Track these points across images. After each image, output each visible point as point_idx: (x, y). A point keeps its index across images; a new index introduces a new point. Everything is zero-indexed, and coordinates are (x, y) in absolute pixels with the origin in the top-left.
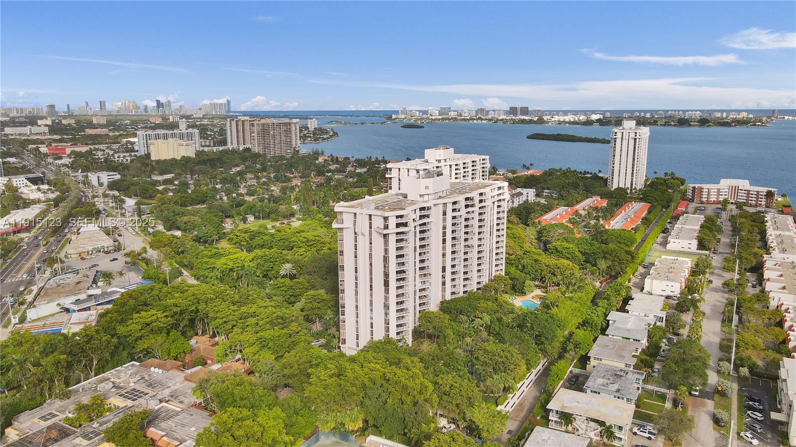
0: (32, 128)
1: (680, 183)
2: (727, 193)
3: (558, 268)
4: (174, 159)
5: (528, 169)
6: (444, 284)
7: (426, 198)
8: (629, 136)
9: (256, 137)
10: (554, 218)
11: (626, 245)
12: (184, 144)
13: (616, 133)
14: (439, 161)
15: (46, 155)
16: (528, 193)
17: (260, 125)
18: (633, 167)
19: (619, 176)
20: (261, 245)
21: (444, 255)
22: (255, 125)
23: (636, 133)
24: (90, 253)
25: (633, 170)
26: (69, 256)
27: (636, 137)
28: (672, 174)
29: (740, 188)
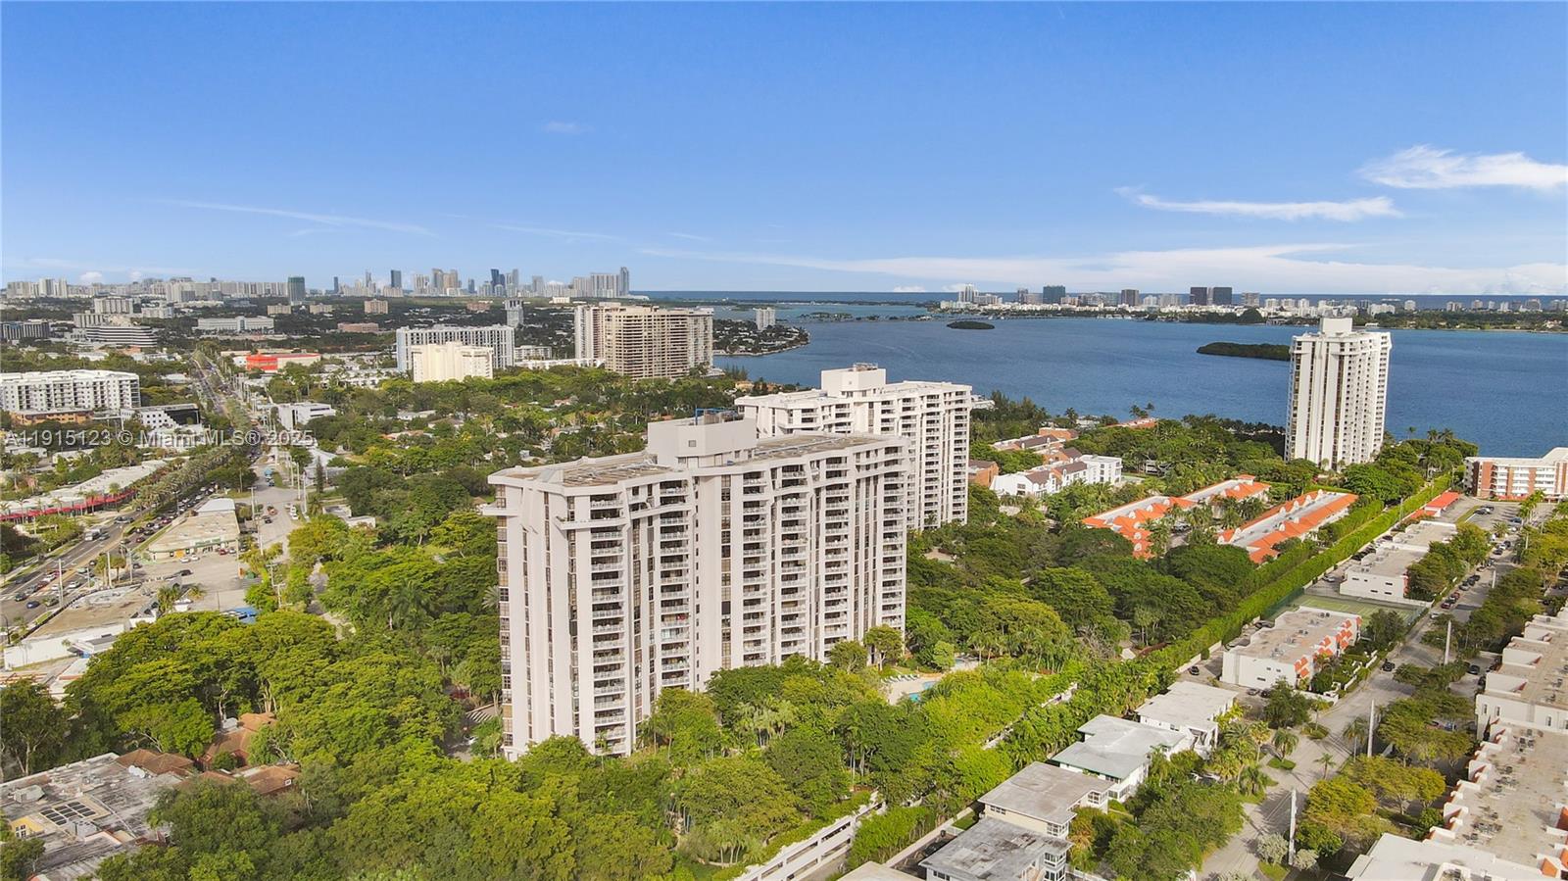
0: (246, 320)
1: (1459, 453)
2: (1554, 479)
3: (1016, 619)
4: (452, 382)
5: (1144, 416)
6: (727, 636)
7: (692, 463)
8: (1328, 350)
9: (614, 342)
10: (1119, 520)
11: (1222, 579)
12: (472, 354)
13: (1300, 343)
14: (850, 394)
15: (242, 370)
16: (1102, 466)
17: (622, 319)
18: (1337, 417)
19: (1307, 434)
20: (483, 548)
21: (726, 579)
22: (614, 318)
23: (1342, 344)
24: (192, 551)
25: (1337, 424)
26: (152, 555)
27: (1343, 353)
28: (1447, 433)
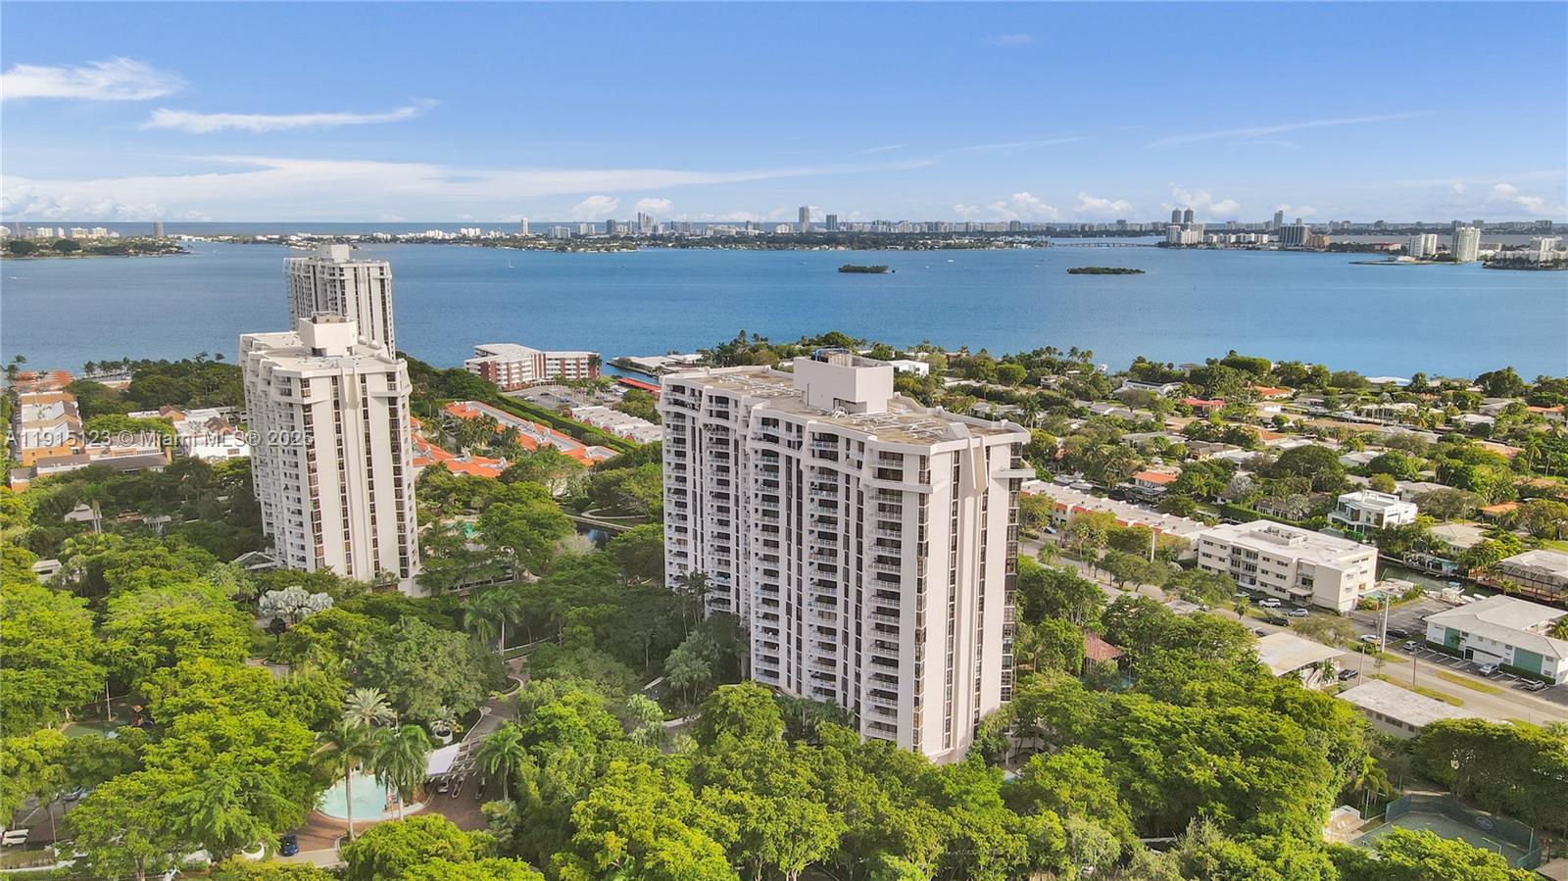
2: (530, 368)
23: (382, 269)
29: (547, 357)
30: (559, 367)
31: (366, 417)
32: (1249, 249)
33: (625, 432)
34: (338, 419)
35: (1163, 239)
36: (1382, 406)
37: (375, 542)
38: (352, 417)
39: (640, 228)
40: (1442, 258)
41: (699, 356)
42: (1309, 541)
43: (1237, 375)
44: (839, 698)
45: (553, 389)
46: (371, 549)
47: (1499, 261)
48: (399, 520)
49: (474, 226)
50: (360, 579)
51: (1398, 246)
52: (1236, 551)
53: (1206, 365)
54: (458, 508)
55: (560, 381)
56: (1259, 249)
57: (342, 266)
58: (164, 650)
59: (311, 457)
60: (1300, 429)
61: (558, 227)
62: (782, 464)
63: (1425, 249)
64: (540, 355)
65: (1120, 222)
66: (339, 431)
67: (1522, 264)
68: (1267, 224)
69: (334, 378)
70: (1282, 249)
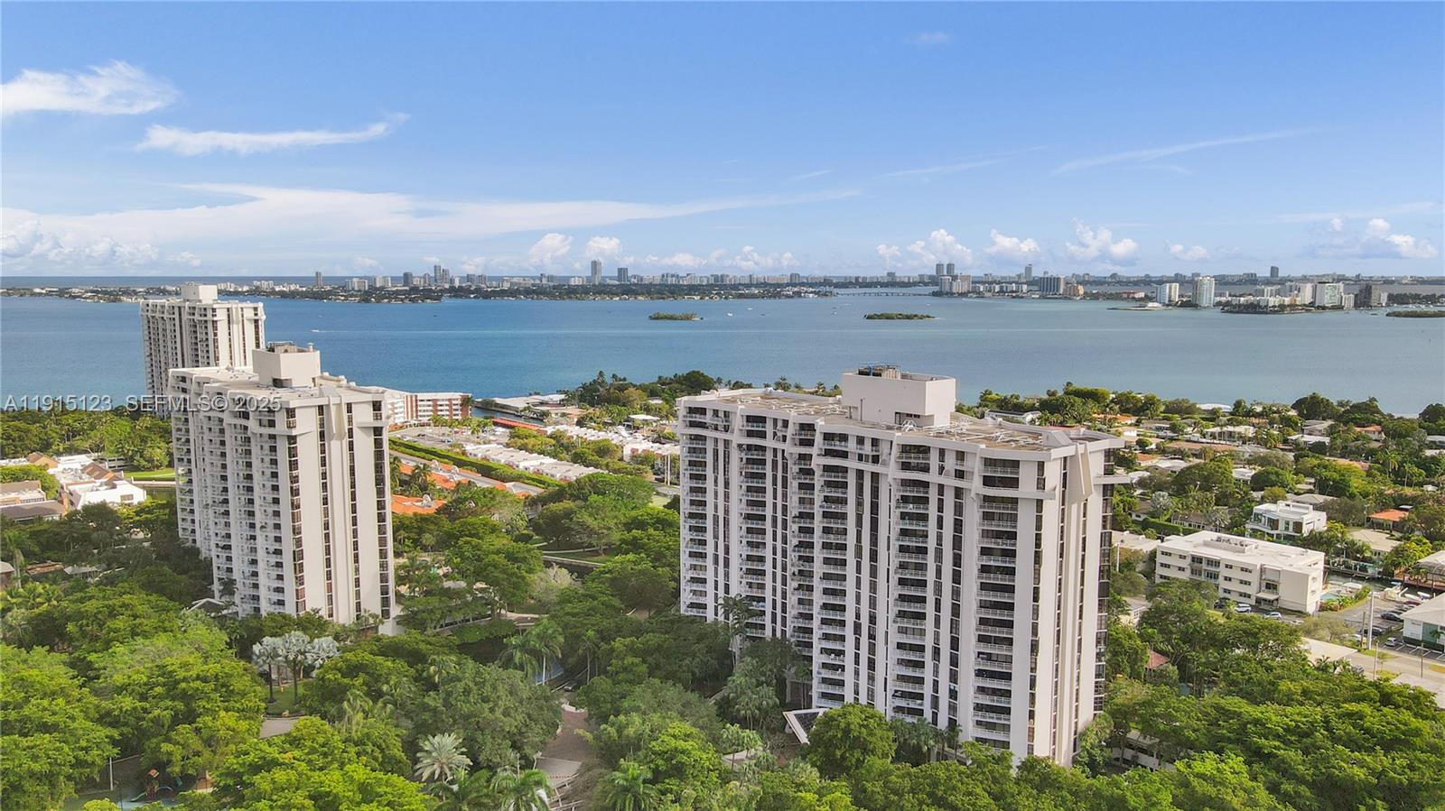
29: (419, 398)
30: (431, 408)
31: (351, 448)
32: (1014, 297)
33: (532, 468)
34: (323, 452)
35: (937, 289)
36: (1225, 429)
37: (357, 582)
38: (337, 448)
39: (436, 281)
40: (1184, 305)
41: (563, 396)
42: (1260, 548)
43: (1084, 404)
44: (928, 715)
45: (428, 430)
46: (353, 589)
47: (1235, 306)
48: (381, 557)
49: (267, 279)
50: (341, 622)
51: (1142, 295)
52: (1197, 560)
53: (1047, 397)
54: (408, 546)
55: (437, 422)
56: (1022, 297)
57: (215, 306)
58: (180, 706)
59: (295, 492)
60: (1161, 451)
61: (355, 280)
62: (851, 480)
63: (1170, 297)
64: (411, 397)
65: (890, 274)
66: (324, 464)
67: (1253, 308)
68: (1019, 276)
69: (321, 408)
70: (1043, 297)
